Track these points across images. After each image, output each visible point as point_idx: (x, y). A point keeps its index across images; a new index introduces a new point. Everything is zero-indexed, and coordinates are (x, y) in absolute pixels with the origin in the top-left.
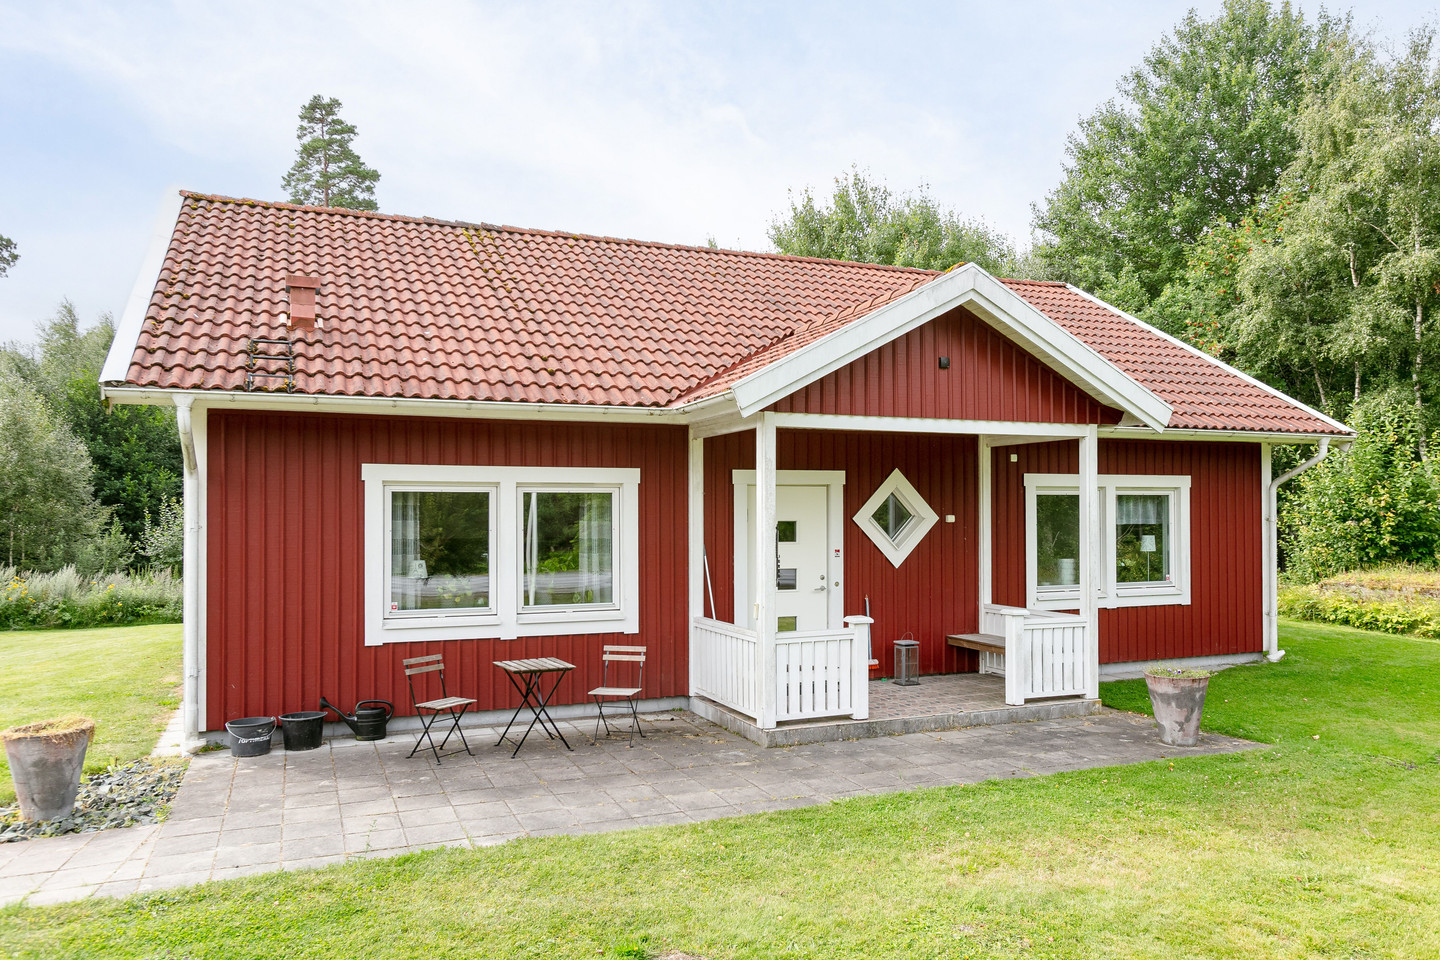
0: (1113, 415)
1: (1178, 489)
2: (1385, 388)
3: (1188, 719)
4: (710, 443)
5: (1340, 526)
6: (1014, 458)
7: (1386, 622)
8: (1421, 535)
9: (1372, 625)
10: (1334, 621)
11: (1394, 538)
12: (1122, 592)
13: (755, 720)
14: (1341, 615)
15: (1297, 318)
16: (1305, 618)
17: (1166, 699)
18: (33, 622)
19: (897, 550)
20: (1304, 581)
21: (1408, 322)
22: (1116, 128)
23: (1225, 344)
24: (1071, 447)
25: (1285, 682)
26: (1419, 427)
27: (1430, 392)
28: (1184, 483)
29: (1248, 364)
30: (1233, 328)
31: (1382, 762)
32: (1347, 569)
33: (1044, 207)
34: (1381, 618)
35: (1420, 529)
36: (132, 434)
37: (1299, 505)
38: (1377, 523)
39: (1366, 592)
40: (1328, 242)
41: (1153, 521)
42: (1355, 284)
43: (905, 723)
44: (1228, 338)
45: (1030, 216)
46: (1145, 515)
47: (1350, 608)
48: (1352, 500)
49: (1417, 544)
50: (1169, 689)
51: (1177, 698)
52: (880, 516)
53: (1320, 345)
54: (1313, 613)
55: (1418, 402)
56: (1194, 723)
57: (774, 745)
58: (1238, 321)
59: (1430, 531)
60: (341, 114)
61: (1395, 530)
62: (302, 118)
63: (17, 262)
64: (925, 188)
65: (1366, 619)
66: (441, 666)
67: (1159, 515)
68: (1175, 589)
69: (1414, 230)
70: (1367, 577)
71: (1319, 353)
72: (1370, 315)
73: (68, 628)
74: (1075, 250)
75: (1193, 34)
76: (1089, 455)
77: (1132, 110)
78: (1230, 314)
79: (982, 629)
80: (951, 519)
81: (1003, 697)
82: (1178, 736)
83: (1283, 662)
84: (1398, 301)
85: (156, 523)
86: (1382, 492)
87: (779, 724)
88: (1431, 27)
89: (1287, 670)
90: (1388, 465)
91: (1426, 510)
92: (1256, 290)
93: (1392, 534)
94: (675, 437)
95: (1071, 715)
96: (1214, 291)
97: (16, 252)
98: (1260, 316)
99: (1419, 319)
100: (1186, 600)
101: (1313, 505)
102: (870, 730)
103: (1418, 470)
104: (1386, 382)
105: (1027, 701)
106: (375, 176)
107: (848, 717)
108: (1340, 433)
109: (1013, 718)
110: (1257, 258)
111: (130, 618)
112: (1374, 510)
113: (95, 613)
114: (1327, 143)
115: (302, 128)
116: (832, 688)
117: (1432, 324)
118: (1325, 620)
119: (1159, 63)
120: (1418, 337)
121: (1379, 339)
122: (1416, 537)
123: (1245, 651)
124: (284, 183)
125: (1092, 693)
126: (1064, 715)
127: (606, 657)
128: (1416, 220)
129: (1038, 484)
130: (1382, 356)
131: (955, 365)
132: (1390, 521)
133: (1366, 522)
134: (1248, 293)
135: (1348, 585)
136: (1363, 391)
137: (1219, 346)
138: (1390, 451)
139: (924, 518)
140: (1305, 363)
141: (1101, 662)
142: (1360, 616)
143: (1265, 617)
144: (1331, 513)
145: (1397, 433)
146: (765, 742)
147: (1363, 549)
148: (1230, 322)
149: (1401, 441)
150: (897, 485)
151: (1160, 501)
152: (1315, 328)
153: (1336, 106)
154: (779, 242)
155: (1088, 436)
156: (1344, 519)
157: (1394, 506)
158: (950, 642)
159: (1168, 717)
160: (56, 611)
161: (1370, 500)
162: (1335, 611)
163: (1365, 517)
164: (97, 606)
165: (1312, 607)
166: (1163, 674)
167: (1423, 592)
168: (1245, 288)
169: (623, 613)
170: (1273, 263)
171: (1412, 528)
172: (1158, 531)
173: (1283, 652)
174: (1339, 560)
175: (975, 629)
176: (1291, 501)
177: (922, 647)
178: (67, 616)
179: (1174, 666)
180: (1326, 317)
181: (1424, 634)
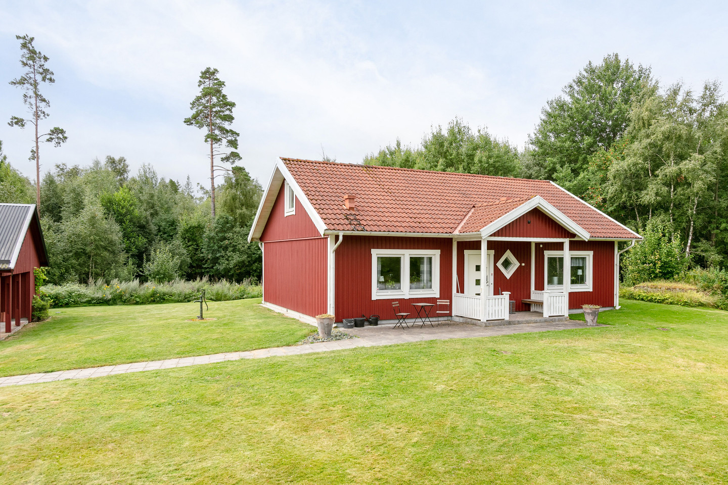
0: (574, 235)
1: (589, 255)
2: (660, 215)
3: (594, 319)
4: (458, 243)
5: (642, 266)
6: (541, 246)
7: (655, 299)
8: (669, 269)
9: (651, 301)
10: (638, 299)
11: (660, 270)
12: (572, 287)
13: (480, 320)
14: (641, 297)
15: (629, 188)
16: (629, 298)
17: (589, 314)
18: (125, 302)
19: (508, 274)
20: (629, 286)
21: (669, 192)
22: (562, 106)
23: (603, 196)
24: (562, 244)
25: (620, 314)
26: (671, 230)
27: (675, 217)
28: (591, 253)
29: (611, 205)
30: (606, 191)
31: (642, 328)
32: (644, 282)
33: (533, 136)
34: (654, 298)
35: (669, 267)
36: (126, 220)
37: (628, 258)
38: (655, 265)
39: (649, 289)
40: (640, 161)
41: (581, 265)
42: (650, 175)
43: (518, 321)
44: (604, 194)
45: (527, 139)
46: (579, 263)
47: (644, 295)
48: (646, 257)
49: (668, 273)
50: (590, 311)
51: (591, 313)
52: (503, 264)
53: (637, 199)
54: (631, 297)
55: (671, 220)
56: (595, 320)
57: (486, 326)
58: (608, 188)
59: (673, 268)
60: (218, 76)
61: (661, 267)
62: (201, 77)
63: (67, 140)
64: (486, 129)
65: (649, 298)
66: (398, 305)
67: (583, 263)
68: (588, 286)
69: (671, 159)
70: (649, 284)
71: (637, 202)
72: (655, 189)
73: (138, 304)
74: (545, 154)
75: (591, 71)
76: (567, 246)
77: (568, 99)
78: (605, 185)
79: (532, 298)
80: (523, 264)
81: (543, 316)
82: (591, 323)
83: (620, 309)
84: (665, 184)
85: (148, 260)
86: (657, 254)
87: (487, 321)
88: (680, 84)
89: (621, 311)
90: (659, 244)
91: (671, 261)
92: (615, 178)
93: (660, 269)
94: (449, 241)
95: (561, 320)
96: (600, 175)
97: (65, 135)
98: (616, 187)
99: (672, 190)
100: (591, 290)
101: (633, 258)
102: (509, 323)
103: (670, 247)
104: (660, 213)
105: (549, 317)
106: (233, 105)
107: (503, 320)
108: (638, 238)
109: (546, 321)
110: (616, 166)
111: (162, 301)
112: (654, 260)
113: (148, 298)
114: (641, 123)
115: (200, 81)
116: (500, 312)
117: (676, 193)
118: (636, 299)
119: (579, 82)
120: (672, 196)
121: (658, 198)
122: (668, 270)
123: (608, 306)
124: (191, 106)
125: (567, 315)
126: (559, 320)
127: (438, 303)
128: (672, 154)
129: (548, 254)
130: (659, 203)
131: (532, 223)
132: (659, 264)
133: (651, 265)
134: (611, 178)
135: (643, 287)
136: (652, 216)
137: (601, 197)
138: (660, 239)
139: (515, 264)
140: (631, 205)
141: (569, 309)
142: (647, 297)
143: (615, 295)
144: (639, 261)
145: (663, 233)
146: (484, 325)
147: (650, 274)
148: (605, 188)
149: (664, 236)
150: (508, 254)
151: (584, 259)
152: (635, 192)
153: (644, 109)
154: (426, 147)
155: (566, 241)
156: (643, 263)
157: (660, 259)
158: (523, 302)
159: (589, 318)
160: (133, 298)
161: (653, 257)
162: (639, 295)
163: (651, 263)
164: (148, 295)
165: (631, 294)
166: (587, 308)
167: (668, 289)
168: (610, 175)
169: (435, 291)
170: (621, 169)
171: (667, 267)
172: (583, 268)
173: (620, 307)
174: (642, 278)
175: (530, 298)
176: (626, 256)
177: (516, 302)
178: (138, 300)
179: (591, 306)
180: (641, 187)
181: (667, 303)
